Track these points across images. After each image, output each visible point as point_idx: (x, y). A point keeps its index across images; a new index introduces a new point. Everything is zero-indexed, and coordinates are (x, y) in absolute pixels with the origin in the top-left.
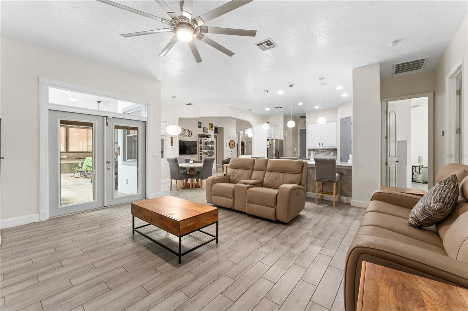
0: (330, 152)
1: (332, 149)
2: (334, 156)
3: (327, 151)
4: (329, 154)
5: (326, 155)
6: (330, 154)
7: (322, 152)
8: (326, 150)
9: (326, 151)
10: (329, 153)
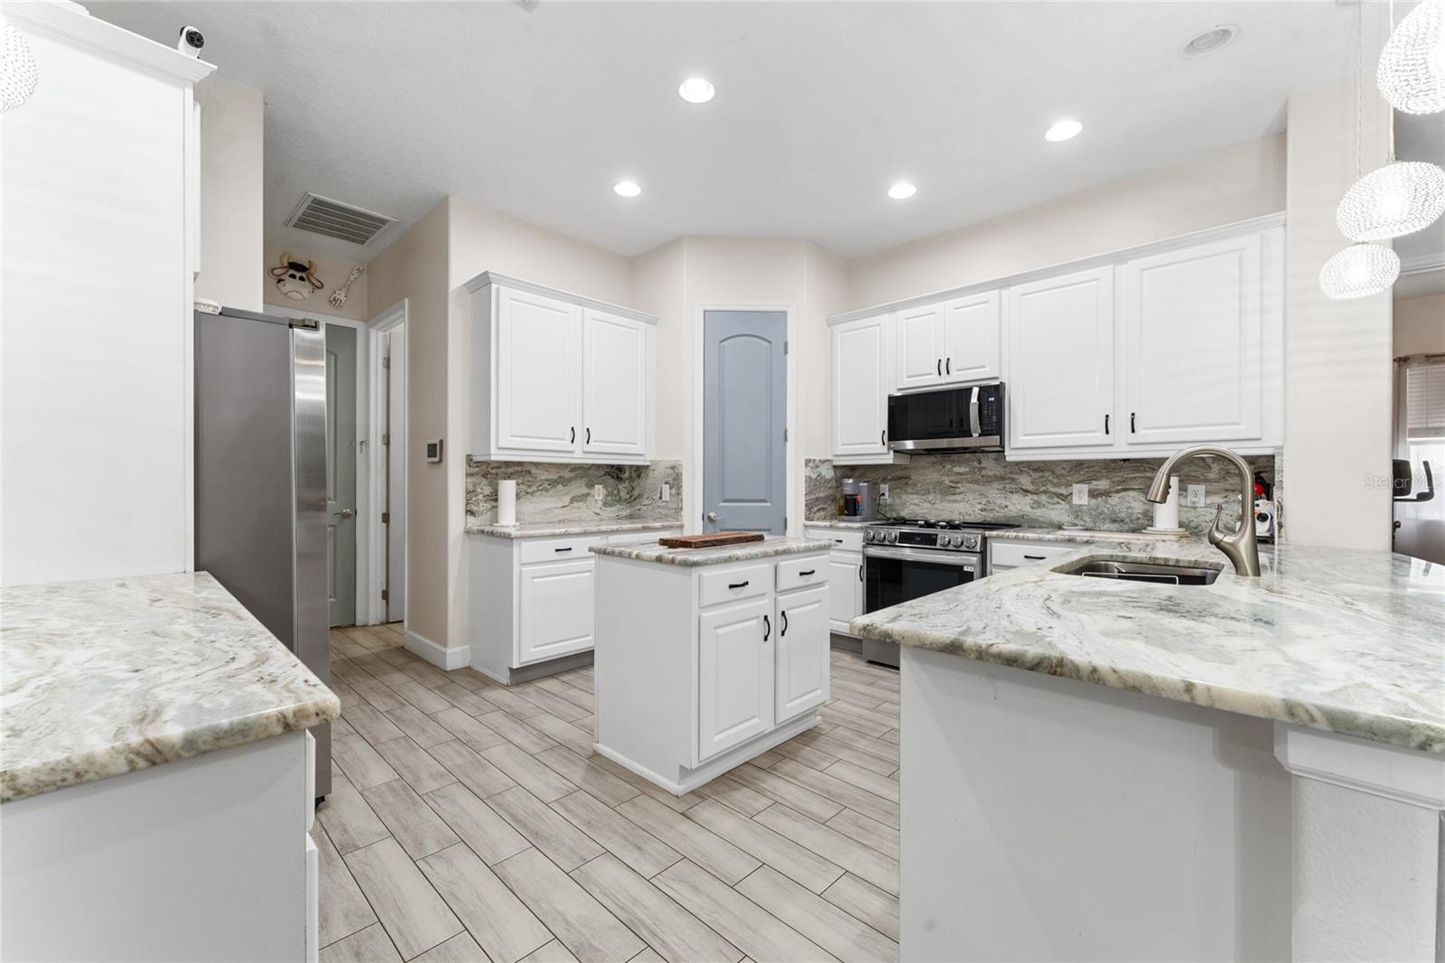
0: (591, 486)
1: (599, 466)
2: (611, 506)
3: (576, 478)
4: (588, 495)
5: (572, 500)
6: (589, 498)
7: (553, 483)
8: (573, 474)
9: (570, 480)
10: (585, 490)
